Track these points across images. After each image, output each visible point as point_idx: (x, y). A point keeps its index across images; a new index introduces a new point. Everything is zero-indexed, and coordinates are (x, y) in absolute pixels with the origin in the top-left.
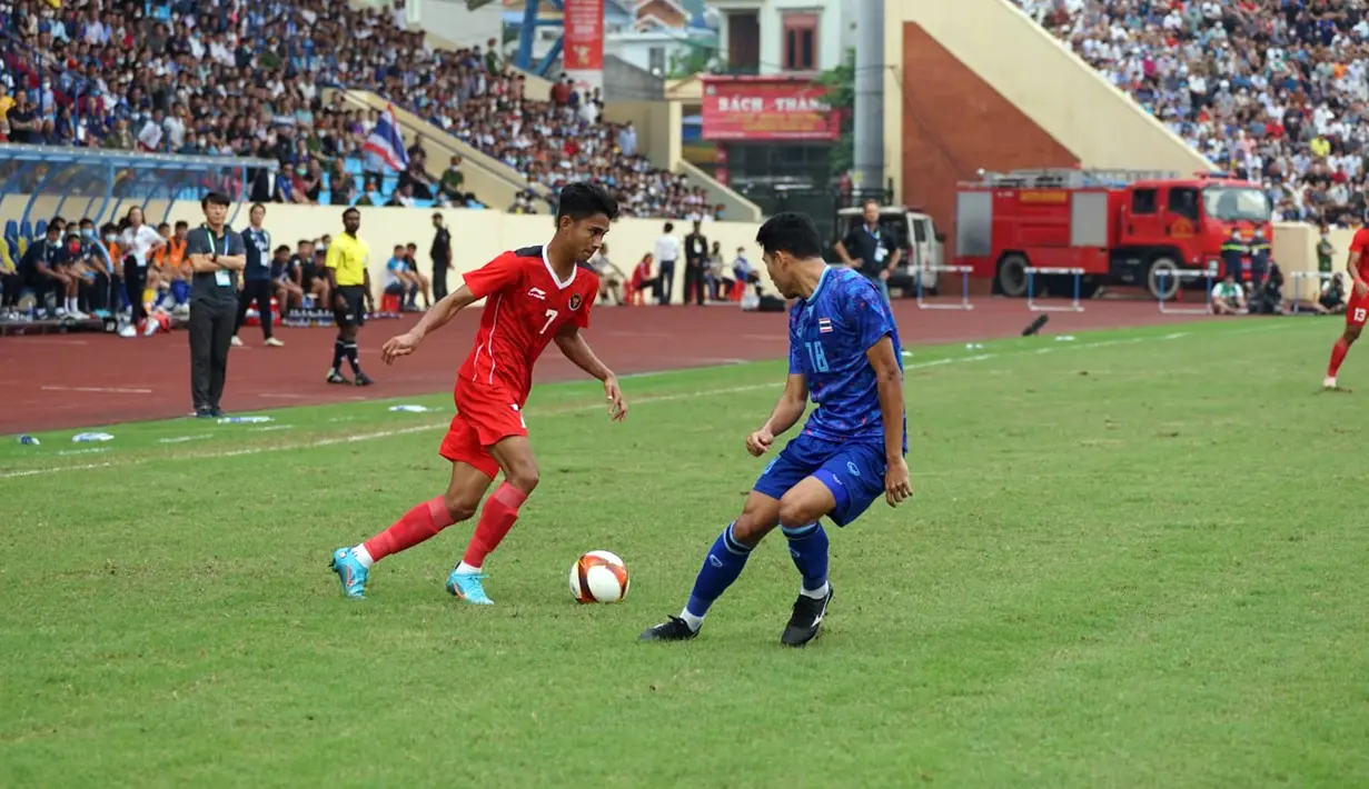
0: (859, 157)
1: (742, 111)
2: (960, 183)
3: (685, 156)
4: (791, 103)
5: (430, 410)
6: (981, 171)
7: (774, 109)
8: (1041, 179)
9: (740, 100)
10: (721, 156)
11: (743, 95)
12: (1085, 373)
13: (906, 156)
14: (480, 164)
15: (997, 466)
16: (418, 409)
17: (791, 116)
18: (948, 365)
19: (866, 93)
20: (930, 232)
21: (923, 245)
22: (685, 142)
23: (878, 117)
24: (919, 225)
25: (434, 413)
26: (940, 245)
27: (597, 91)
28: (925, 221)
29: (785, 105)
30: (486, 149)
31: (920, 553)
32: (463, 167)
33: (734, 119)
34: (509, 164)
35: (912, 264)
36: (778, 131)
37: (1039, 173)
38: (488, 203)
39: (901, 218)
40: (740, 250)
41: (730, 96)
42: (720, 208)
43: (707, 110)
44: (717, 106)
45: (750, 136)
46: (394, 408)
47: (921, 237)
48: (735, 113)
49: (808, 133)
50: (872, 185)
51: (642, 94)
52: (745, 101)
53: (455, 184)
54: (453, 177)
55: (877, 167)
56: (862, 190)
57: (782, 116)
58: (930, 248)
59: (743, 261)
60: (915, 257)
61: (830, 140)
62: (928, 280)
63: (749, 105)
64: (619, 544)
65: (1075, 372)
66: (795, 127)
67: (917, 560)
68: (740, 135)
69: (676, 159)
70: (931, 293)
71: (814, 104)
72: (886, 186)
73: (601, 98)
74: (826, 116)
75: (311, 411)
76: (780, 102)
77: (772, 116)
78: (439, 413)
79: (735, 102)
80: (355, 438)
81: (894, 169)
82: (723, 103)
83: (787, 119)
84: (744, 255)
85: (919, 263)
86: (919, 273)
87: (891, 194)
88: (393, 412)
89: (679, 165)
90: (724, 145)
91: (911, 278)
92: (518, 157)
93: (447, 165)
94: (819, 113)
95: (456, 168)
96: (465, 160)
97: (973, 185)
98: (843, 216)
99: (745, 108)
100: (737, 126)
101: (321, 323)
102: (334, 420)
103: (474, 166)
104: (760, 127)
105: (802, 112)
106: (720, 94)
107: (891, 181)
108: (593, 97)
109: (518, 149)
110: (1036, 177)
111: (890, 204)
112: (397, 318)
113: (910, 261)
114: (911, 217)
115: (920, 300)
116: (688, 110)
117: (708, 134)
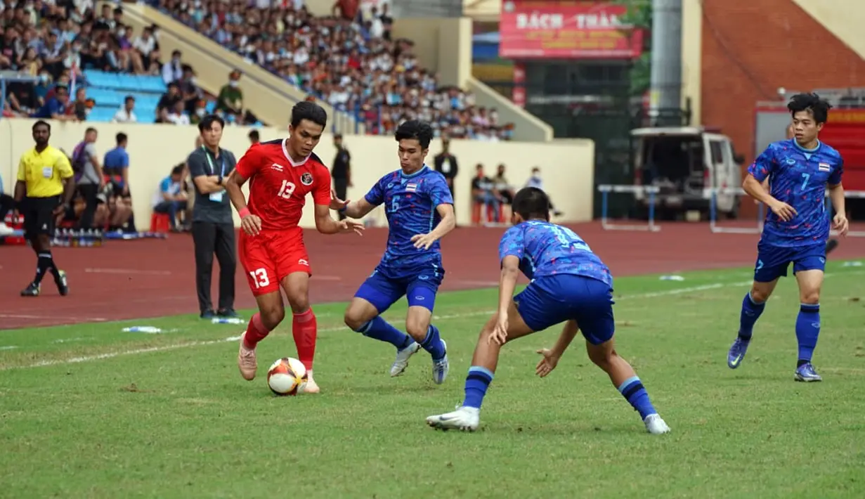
0: (656, 77)
1: (541, 28)
2: (760, 104)
3: (475, 74)
4: (592, 21)
5: (165, 331)
6: (782, 91)
7: (574, 24)
8: (844, 99)
9: (539, 17)
10: (519, 74)
11: (542, 12)
12: (856, 300)
13: (706, 75)
14: (259, 81)
15: (721, 392)
16: (152, 330)
17: (593, 34)
18: (718, 290)
19: (665, 10)
20: (728, 153)
21: (720, 167)
22: (475, 60)
23: (676, 35)
24: (716, 146)
25: (168, 334)
26: (738, 168)
27: (385, 7)
28: (723, 142)
29: (585, 23)
30: (267, 66)
31: (606, 478)
32: (242, 84)
33: (532, 36)
34: (291, 82)
35: (708, 186)
36: (577, 49)
37: (843, 92)
38: (267, 120)
39: (697, 139)
40: (535, 170)
41: (529, 12)
42: (509, 127)
43: (504, 27)
44: (515, 22)
45: (550, 53)
46: (127, 330)
47: (718, 158)
48: (534, 30)
49: (608, 50)
50: (669, 104)
51: (439, 10)
52: (545, 17)
53: (233, 101)
54: (232, 93)
55: (674, 87)
56: (660, 110)
57: (581, 34)
58: (727, 170)
59: (537, 181)
60: (711, 178)
61: (628, 59)
62: (725, 203)
63: (548, 22)
64: (300, 467)
65: (846, 298)
66: (595, 45)
67: (601, 485)
68: (538, 53)
69: (465, 75)
70: (730, 216)
71: (614, 20)
72: (683, 106)
73: (389, 14)
74: (628, 34)
75: (39, 332)
76: (580, 19)
77: (571, 33)
78: (173, 333)
79: (534, 19)
80: (75, 360)
81: (692, 89)
82: (522, 20)
83: (587, 37)
84: (537, 175)
85: (715, 185)
86: (715, 196)
87: (688, 114)
88: (127, 333)
89: (469, 83)
90: (521, 63)
91: (707, 202)
92: (298, 74)
93: (225, 81)
94: (619, 30)
95: (235, 84)
96: (244, 78)
97: (771, 104)
98: (638, 137)
99: (544, 25)
100: (535, 44)
101: (82, 243)
102: (62, 341)
103: (253, 82)
104: (558, 44)
105: (603, 30)
106: (519, 10)
107: (689, 101)
108: (380, 13)
109: (298, 66)
110: (839, 96)
111: (688, 124)
112: (162, 238)
113: (706, 183)
114: (707, 138)
115: (713, 224)
116: (481, 27)
117: (506, 52)
